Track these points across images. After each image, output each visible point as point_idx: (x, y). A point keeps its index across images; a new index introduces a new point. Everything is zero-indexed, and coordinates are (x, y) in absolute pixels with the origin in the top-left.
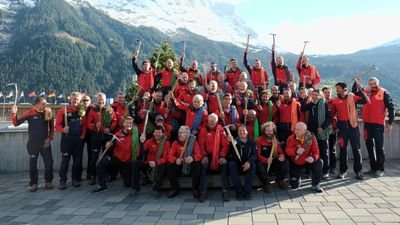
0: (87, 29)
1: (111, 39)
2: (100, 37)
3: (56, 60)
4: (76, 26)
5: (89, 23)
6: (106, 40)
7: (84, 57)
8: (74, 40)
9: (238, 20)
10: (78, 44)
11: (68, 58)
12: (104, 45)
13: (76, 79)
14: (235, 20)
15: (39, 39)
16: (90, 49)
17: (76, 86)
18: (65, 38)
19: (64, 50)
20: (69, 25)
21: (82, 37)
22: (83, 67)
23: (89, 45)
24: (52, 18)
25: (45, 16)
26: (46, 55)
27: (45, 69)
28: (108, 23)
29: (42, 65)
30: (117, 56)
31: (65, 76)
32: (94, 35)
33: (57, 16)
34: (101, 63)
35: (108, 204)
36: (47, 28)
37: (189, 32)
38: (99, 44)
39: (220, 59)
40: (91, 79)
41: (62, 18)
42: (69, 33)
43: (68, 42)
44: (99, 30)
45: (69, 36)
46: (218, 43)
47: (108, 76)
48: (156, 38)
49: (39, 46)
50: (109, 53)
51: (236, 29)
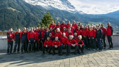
0: (18, 6)
1: (26, 9)
2: (23, 9)
3: (8, 17)
4: (15, 5)
5: (19, 4)
6: (24, 10)
7: (17, 15)
8: (14, 10)
9: (68, 3)
10: (15, 11)
11: (12, 16)
12: (24, 11)
13: (15, 23)
14: (67, 3)
15: (2, 10)
16: (19, 13)
17: (15, 25)
18: (11, 9)
19: (11, 14)
20: (12, 5)
21: (16, 9)
22: (17, 19)
23: (19, 11)
24: (6, 3)
25: (4, 2)
26: (5, 15)
27: (4, 20)
28: (25, 4)
29: (3, 18)
30: (28, 15)
31: (11, 22)
32: (20, 8)
33: (8, 2)
34: (23, 17)
35: (37, 57)
36: (5, 6)
37: (52, 7)
38: (22, 11)
39: (63, 16)
40: (20, 23)
41: (10, 2)
42: (12, 7)
43: (12, 11)
44: (22, 7)
45: (12, 9)
46: (62, 10)
47: (25, 22)
48: (41, 9)
49: (2, 12)
50: (26, 14)
51: (68, 6)
